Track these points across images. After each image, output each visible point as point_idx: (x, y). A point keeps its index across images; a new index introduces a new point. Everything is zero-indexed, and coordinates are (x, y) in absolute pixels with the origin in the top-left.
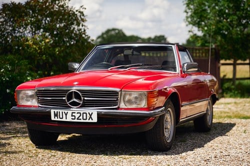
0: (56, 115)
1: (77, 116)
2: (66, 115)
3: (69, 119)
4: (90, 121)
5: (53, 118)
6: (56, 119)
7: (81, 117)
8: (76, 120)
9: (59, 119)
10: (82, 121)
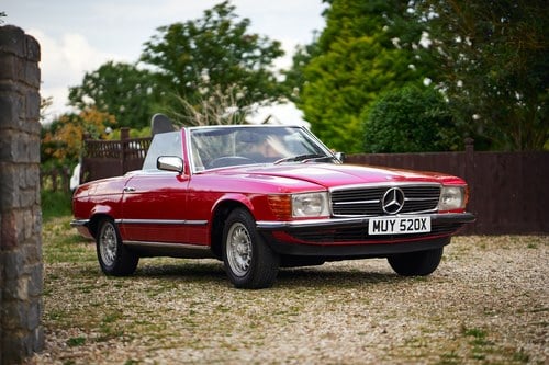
0: (376, 226)
1: (408, 224)
2: (392, 224)
3: (397, 230)
4: (424, 231)
5: (371, 232)
6: (376, 232)
7: (413, 227)
8: (406, 232)
9: (381, 233)
10: (414, 231)
